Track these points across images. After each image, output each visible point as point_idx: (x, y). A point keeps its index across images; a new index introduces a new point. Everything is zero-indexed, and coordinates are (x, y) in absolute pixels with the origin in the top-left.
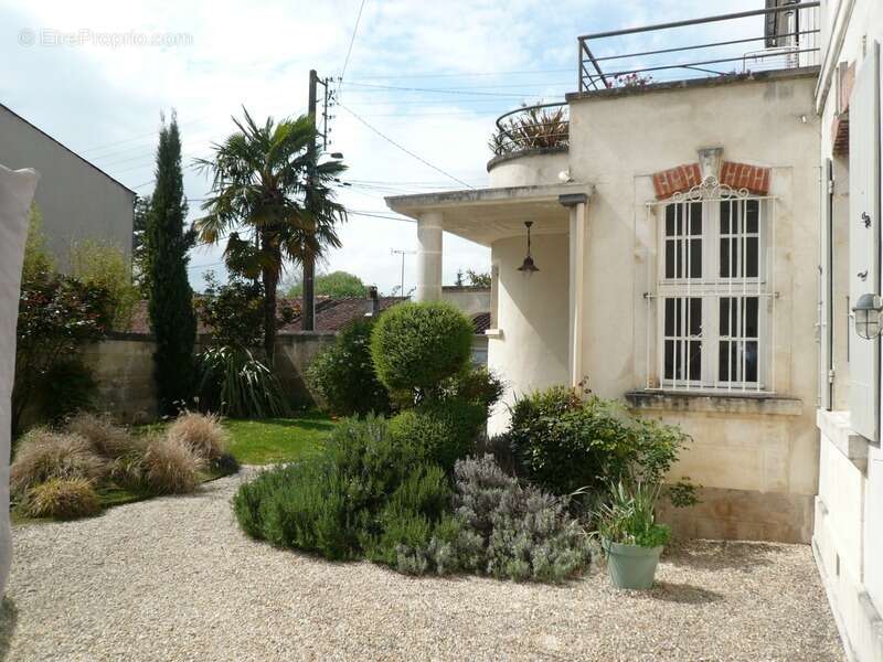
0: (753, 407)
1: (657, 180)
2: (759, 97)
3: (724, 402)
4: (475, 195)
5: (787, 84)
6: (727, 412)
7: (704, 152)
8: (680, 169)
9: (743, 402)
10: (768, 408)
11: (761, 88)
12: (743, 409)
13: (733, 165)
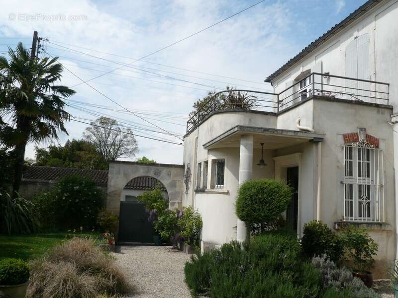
0: (379, 228)
1: (345, 136)
2: (376, 112)
3: (370, 226)
4: (281, 131)
5: (383, 110)
6: (371, 230)
7: (361, 129)
8: (352, 134)
9: (375, 226)
10: (383, 228)
11: (376, 109)
12: (376, 228)
13: (369, 135)
